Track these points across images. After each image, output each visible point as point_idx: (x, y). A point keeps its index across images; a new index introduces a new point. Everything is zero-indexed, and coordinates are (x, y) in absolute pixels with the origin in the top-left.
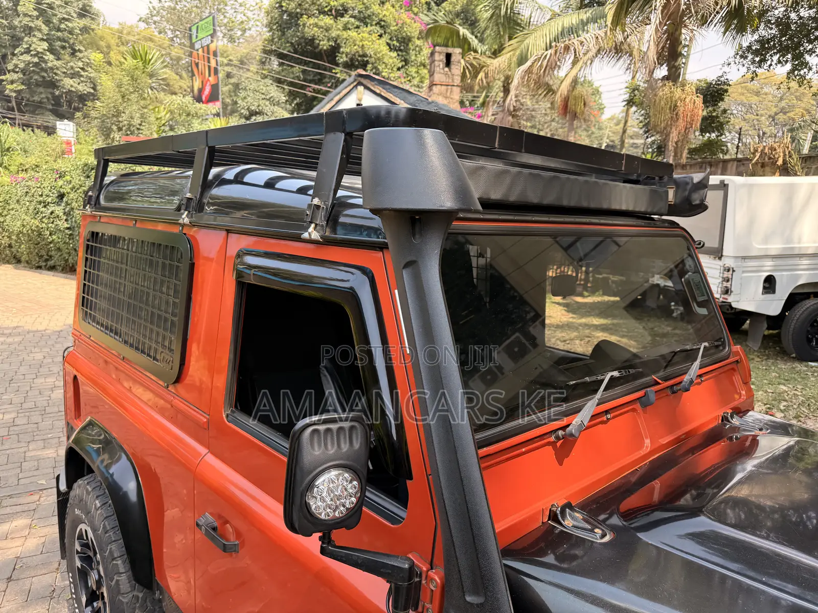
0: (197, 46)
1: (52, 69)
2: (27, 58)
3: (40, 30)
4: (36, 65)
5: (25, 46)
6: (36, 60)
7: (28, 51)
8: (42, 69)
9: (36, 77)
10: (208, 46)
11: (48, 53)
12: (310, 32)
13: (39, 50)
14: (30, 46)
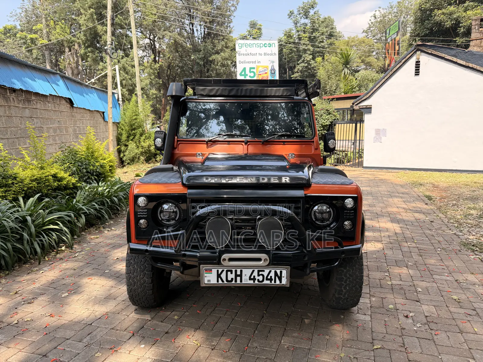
0: (389, 40)
1: (313, 68)
2: (303, 64)
3: (309, 50)
4: (306, 67)
5: (302, 59)
6: (306, 65)
7: (303, 61)
8: (310, 69)
9: (306, 73)
10: (395, 39)
11: (312, 60)
12: (437, 18)
13: (308, 60)
14: (305, 58)
